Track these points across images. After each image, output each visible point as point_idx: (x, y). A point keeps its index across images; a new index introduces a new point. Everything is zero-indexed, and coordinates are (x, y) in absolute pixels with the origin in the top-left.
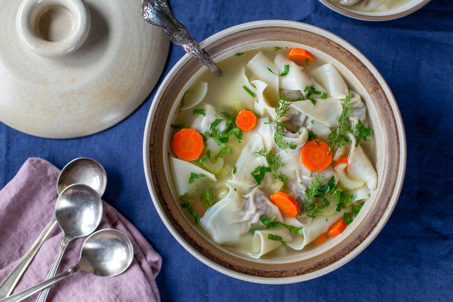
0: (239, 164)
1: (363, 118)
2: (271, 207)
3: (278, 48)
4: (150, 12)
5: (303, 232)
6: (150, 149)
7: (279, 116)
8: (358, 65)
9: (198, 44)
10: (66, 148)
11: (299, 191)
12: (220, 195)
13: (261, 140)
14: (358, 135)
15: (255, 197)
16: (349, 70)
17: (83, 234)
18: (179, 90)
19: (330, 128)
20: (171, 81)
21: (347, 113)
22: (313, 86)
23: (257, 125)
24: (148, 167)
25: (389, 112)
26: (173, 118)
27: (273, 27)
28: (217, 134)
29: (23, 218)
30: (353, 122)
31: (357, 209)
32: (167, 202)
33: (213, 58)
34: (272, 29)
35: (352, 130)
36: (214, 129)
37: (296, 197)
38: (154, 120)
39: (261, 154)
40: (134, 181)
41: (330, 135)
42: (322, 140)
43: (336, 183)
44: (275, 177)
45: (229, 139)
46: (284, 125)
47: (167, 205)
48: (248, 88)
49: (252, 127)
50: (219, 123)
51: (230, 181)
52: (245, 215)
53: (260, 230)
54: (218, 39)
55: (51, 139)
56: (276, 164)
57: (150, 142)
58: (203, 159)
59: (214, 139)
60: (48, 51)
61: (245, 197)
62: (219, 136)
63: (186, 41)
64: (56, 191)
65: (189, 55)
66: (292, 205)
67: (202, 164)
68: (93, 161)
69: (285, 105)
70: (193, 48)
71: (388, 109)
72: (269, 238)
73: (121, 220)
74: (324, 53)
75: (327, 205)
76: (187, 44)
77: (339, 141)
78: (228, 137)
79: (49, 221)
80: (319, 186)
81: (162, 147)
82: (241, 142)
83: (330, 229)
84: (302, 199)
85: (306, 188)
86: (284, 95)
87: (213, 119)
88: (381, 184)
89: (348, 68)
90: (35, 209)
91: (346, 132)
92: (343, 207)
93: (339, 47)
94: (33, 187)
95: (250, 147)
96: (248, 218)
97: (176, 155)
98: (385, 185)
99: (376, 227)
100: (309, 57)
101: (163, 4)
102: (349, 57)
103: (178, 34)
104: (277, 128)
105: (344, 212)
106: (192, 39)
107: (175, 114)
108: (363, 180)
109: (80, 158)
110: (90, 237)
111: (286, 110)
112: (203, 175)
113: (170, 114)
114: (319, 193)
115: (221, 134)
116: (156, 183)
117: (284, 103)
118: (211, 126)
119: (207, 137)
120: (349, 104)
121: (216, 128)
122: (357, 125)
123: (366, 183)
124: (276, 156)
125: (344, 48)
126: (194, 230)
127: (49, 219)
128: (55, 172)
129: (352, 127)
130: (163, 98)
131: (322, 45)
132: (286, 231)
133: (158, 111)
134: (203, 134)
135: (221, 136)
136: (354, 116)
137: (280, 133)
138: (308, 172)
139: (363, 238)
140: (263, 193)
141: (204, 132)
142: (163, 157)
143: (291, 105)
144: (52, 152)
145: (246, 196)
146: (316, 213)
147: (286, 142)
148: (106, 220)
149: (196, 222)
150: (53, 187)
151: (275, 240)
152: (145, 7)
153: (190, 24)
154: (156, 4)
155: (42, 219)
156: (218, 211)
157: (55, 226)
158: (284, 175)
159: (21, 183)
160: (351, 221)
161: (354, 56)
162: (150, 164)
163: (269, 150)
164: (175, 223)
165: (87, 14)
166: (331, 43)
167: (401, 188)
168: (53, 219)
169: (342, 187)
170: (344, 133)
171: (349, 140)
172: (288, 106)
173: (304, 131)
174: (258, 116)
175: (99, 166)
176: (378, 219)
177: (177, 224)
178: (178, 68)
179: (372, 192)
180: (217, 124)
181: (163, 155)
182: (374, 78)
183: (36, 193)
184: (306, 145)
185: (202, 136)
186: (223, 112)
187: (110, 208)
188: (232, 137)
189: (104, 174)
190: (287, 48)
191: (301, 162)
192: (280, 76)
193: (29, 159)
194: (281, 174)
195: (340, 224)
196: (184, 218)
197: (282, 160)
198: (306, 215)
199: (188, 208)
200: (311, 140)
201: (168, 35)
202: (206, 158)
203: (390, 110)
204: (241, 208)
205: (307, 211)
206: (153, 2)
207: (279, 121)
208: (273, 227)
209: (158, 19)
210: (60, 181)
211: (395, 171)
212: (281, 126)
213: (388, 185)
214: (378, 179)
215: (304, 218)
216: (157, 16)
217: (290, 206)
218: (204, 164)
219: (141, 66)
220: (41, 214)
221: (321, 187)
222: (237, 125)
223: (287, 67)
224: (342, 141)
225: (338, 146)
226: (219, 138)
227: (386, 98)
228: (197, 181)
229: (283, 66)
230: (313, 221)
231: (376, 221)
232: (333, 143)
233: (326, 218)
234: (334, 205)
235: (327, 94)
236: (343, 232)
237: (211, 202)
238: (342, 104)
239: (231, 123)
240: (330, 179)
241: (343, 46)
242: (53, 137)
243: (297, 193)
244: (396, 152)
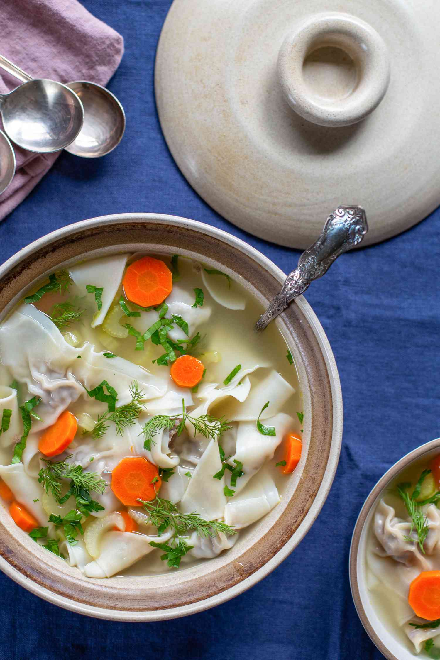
0: (119, 362)
1: (196, 553)
2: (53, 413)
3: (301, 417)
4: (345, 219)
5: (16, 464)
6: (138, 223)
7: (194, 421)
8: (278, 543)
9: (300, 294)
10: (141, 93)
11: (80, 457)
12: (71, 334)
13: (158, 394)
14: (170, 546)
15: (69, 388)
16: (269, 529)
17: (6, 123)
18: (230, 267)
19: (180, 502)
20: (243, 253)
21: (203, 528)
22: (244, 474)
23: (181, 388)
24: (110, 221)
25: (205, 593)
26: (188, 258)
27: (332, 409)
28: (164, 326)
29: (29, 30)
30: (190, 538)
31: (55, 547)
32: (56, 252)
33: (281, 317)
34: (329, 407)
35: (177, 537)
36: (173, 322)
37: (70, 451)
38: (183, 228)
39: (134, 395)
40: (92, 200)
41: (168, 502)
42: (160, 490)
43: (94, 514)
44: (100, 418)
45: (157, 345)
46: (181, 429)
47: (53, 252)
48: (238, 373)
49: (177, 381)
50: (182, 328)
51: (93, 349)
52: (41, 374)
53: (17, 397)
54: (311, 325)
55: (153, 69)
56: (121, 419)
57: (149, 223)
58: (125, 305)
59: (158, 321)
60: (287, 63)
61: (68, 372)
62: (161, 330)
63: (305, 275)
64: (73, 80)
65: (285, 280)
66: (57, 446)
67: (119, 304)
68: (120, 135)
69: (211, 430)
70: (294, 286)
71: (210, 592)
72: (5, 411)
73: (29, 181)
74: (294, 489)
75: (59, 501)
76: (300, 277)
77: (158, 516)
78: (160, 344)
79: (25, 69)
80: (88, 486)
81: (142, 243)
82: (153, 363)
83: (23, 507)
84: (68, 462)
85: (85, 466)
86: (229, 430)
87: (188, 319)
88: (94, 584)
89: (273, 527)
90: (43, 48)
91: (174, 528)
92: (56, 526)
93: (304, 512)
94: (78, 45)
95: (146, 378)
96: (36, 378)
97: (131, 264)
98: (92, 590)
99: (26, 577)
100: (289, 467)
101: (358, 239)
102: (289, 528)
103: (314, 262)
104: (176, 419)
105: (48, 527)
106: (307, 283)
107: (195, 261)
108: (98, 556)
109: (124, 115)
110: (3, 133)
111: (205, 433)
112: (100, 307)
113: (193, 253)
114: (78, 487)
115: (166, 332)
116: (86, 235)
117: (215, 430)
118: (177, 318)
119: (160, 312)
120: (216, 530)
121: (175, 325)
122: (184, 544)
123: (95, 561)
124: (133, 419)
125: (302, 520)
126: (15, 294)
127: (28, 69)
128: (102, 76)
129: (181, 537)
130: (218, 242)
131: (306, 486)
132: (18, 437)
133: (198, 235)
134: (165, 305)
135: (162, 333)
136: (199, 538)
137: (167, 424)
138: (110, 470)
139: (8, 558)
140: (75, 401)
141: (168, 306)
142: (127, 244)
143: (213, 439)
144: (134, 71)
145: (70, 374)
146: (45, 484)
147: (154, 434)
148: (30, 158)
149: (28, 298)
150: (79, 74)
151: (3, 420)
152: (352, 211)
153: (339, 281)
154: (358, 227)
155: (28, 60)
156: (46, 331)
157: (18, 79)
158: (104, 432)
159: (83, 26)
160: (35, 538)
161: (291, 535)
162: (115, 225)
163: (143, 407)
164: (24, 265)
165: (346, 122)
166: (310, 499)
167: (87, 614)
168: (30, 76)
169: (87, 523)
170: (172, 525)
171: (161, 533)
172: (210, 436)
173: (173, 461)
174: (194, 389)
175: (112, 146)
176: (39, 579)
177: (23, 269)
178: (264, 263)
179: (81, 570)
180: (180, 326)
181: (130, 244)
182: (258, 568)
183: (69, 49)
184: (152, 466)
185: (161, 304)
186: (199, 335)
187: (49, 163)
188: (161, 350)
189: (100, 154)
190: (302, 431)
191: (125, 457)
192: (258, 421)
193: (121, 37)
194: (105, 427)
195: (30, 521)
196: (33, 279)
197: (127, 429)
198: (43, 469)
199: (49, 284)
200: (160, 474)
201: (313, 246)
202: (127, 309)
203: (208, 594)
204: (51, 367)
205: (50, 469)
206: (360, 223)
207: (187, 422)
208: (24, 418)
209: (335, 231)
210: (88, 86)
211: (112, 605)
212: (180, 426)
213: (91, 595)
214: (101, 580)
215: (38, 464)
216: (341, 230)
217: (55, 442)
218: (118, 307)
219: (271, 205)
220: (37, 57)
221: (86, 491)
222: (181, 357)
223: (272, 433)
224: (159, 522)
225: (152, 516)
226: (159, 330)
227: (226, 587)
228: (91, 297)
229: (273, 427)
230: (34, 478)
231: (34, 577)
232: (156, 507)
233: (38, 500)
234: (58, 511)
235: (233, 495)
236: (16, 526)
237: (60, 320)
238: (217, 520)
239: (183, 347)
240: (100, 504)
241: (305, 518)
242: (157, 72)
243: (77, 454)
244: (143, 606)
